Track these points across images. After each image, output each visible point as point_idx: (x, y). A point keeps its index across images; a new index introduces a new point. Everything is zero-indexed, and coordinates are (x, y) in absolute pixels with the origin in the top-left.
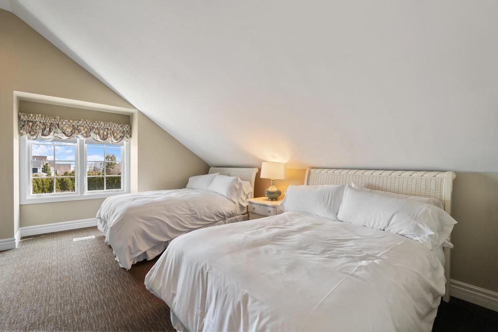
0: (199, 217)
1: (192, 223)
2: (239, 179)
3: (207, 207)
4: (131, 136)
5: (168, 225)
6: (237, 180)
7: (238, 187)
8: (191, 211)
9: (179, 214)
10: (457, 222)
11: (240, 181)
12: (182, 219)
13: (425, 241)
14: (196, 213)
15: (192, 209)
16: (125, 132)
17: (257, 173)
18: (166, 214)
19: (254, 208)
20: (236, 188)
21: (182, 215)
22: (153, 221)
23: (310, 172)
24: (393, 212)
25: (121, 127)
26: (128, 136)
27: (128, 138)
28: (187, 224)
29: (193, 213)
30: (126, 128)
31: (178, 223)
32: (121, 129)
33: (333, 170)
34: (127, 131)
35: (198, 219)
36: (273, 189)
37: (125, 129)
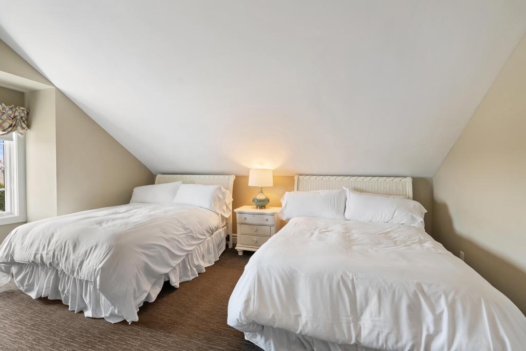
0: (195, 236)
1: (189, 243)
2: (222, 188)
3: (199, 222)
4: (29, 126)
5: (169, 250)
6: (220, 189)
7: (222, 197)
8: (186, 229)
9: (177, 235)
10: (426, 211)
11: (223, 190)
12: (180, 240)
13: (420, 225)
14: (191, 232)
15: (187, 227)
16: (18, 118)
17: (234, 181)
18: (164, 236)
19: (245, 219)
20: (219, 198)
21: (179, 236)
22: (153, 248)
23: (298, 178)
24: (395, 208)
25: (11, 109)
26: (24, 126)
27: (23, 128)
28: (184, 246)
29: (188, 231)
30: (20, 112)
31: (179, 247)
32: (10, 112)
33: (322, 177)
34: (21, 118)
35: (193, 238)
36: (261, 197)
37: (17, 114)
